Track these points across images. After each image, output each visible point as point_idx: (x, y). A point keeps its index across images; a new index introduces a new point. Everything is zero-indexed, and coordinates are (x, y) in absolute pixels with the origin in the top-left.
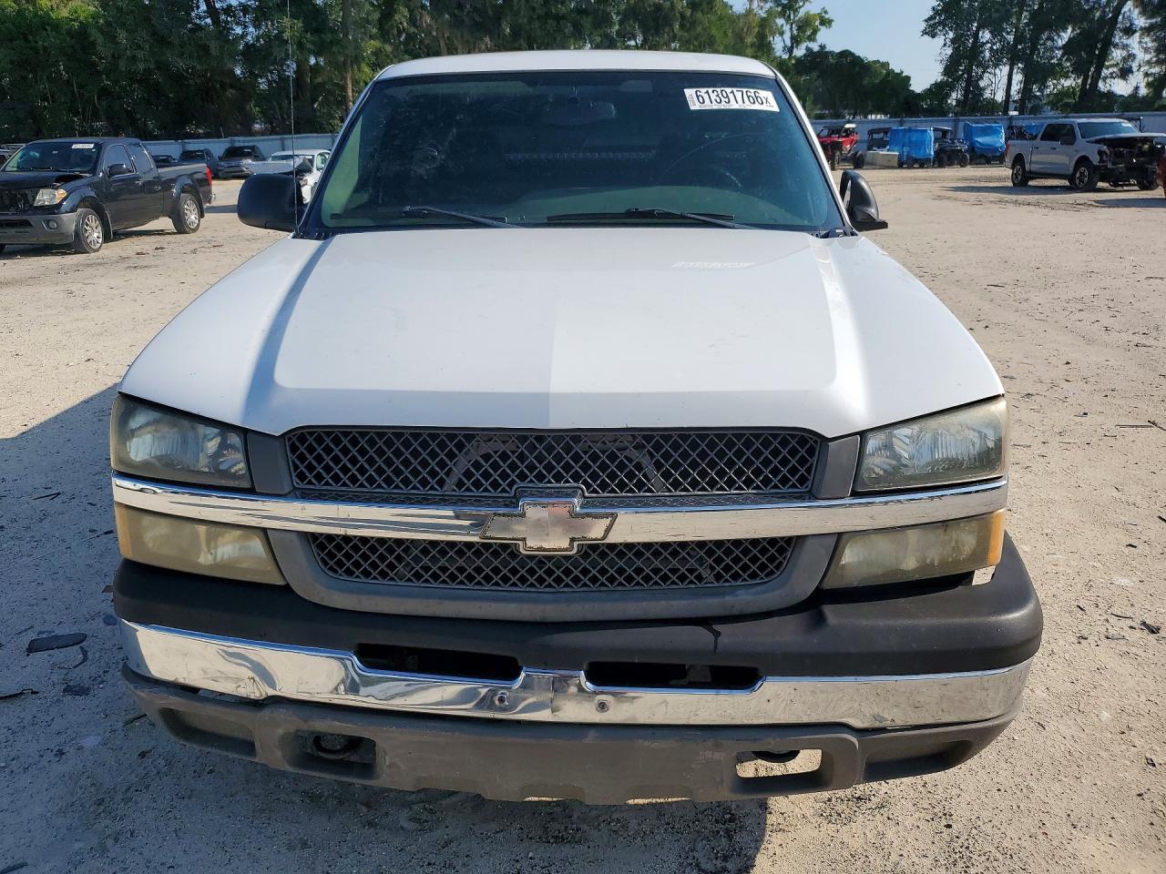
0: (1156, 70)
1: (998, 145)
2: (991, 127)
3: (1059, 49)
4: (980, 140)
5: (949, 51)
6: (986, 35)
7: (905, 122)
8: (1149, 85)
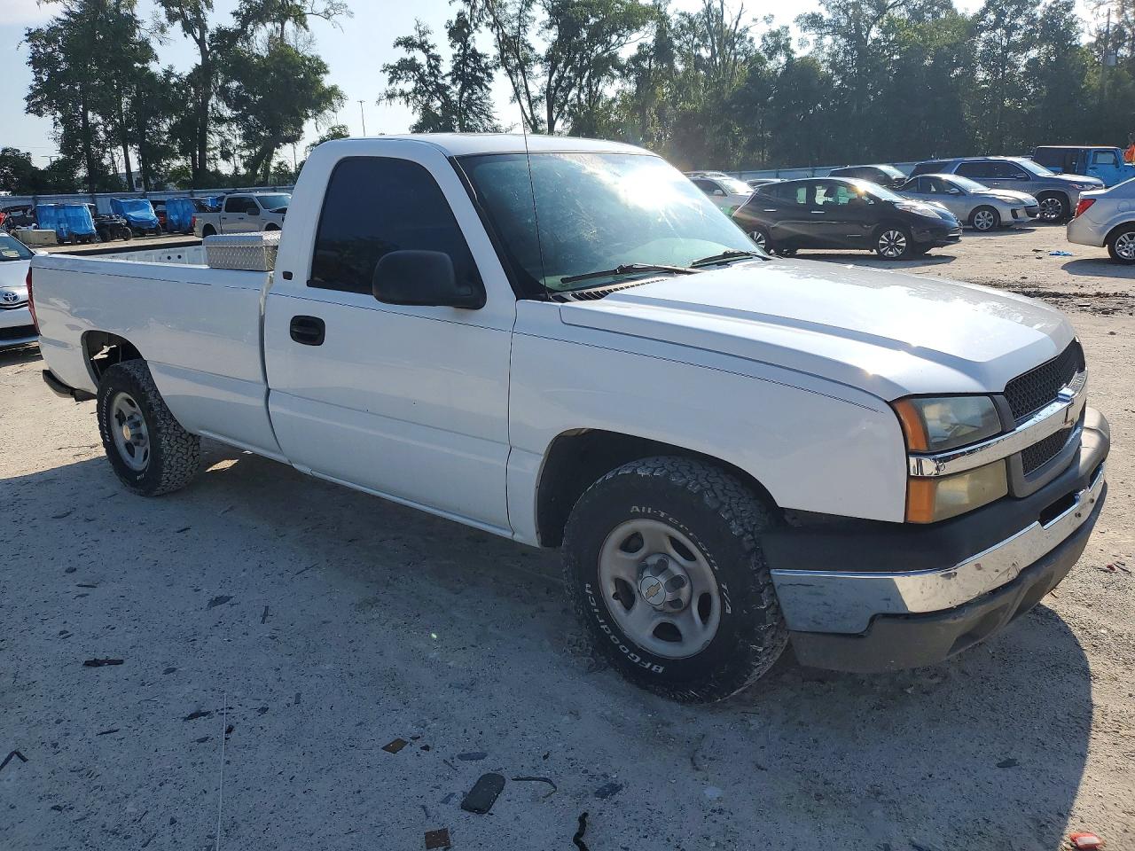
0: (246, 153)
1: (151, 218)
2: (137, 203)
3: (166, 133)
4: (132, 214)
5: (61, 130)
6: (94, 118)
7: (39, 198)
8: (245, 165)
